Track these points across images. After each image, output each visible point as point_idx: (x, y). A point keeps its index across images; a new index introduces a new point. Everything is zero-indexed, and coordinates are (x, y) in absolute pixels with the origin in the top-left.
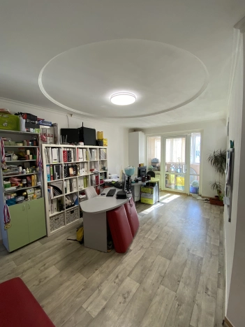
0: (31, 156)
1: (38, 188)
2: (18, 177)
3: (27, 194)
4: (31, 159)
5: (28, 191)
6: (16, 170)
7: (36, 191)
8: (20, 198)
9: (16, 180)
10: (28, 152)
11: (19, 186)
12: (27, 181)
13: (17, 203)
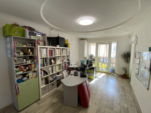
0: (31, 53)
1: (35, 72)
2: (24, 66)
3: (29, 76)
4: (31, 55)
5: (29, 74)
6: (22, 61)
7: (34, 74)
8: (25, 78)
9: (23, 67)
10: (29, 50)
11: (24, 71)
12: (29, 68)
13: (23, 81)
